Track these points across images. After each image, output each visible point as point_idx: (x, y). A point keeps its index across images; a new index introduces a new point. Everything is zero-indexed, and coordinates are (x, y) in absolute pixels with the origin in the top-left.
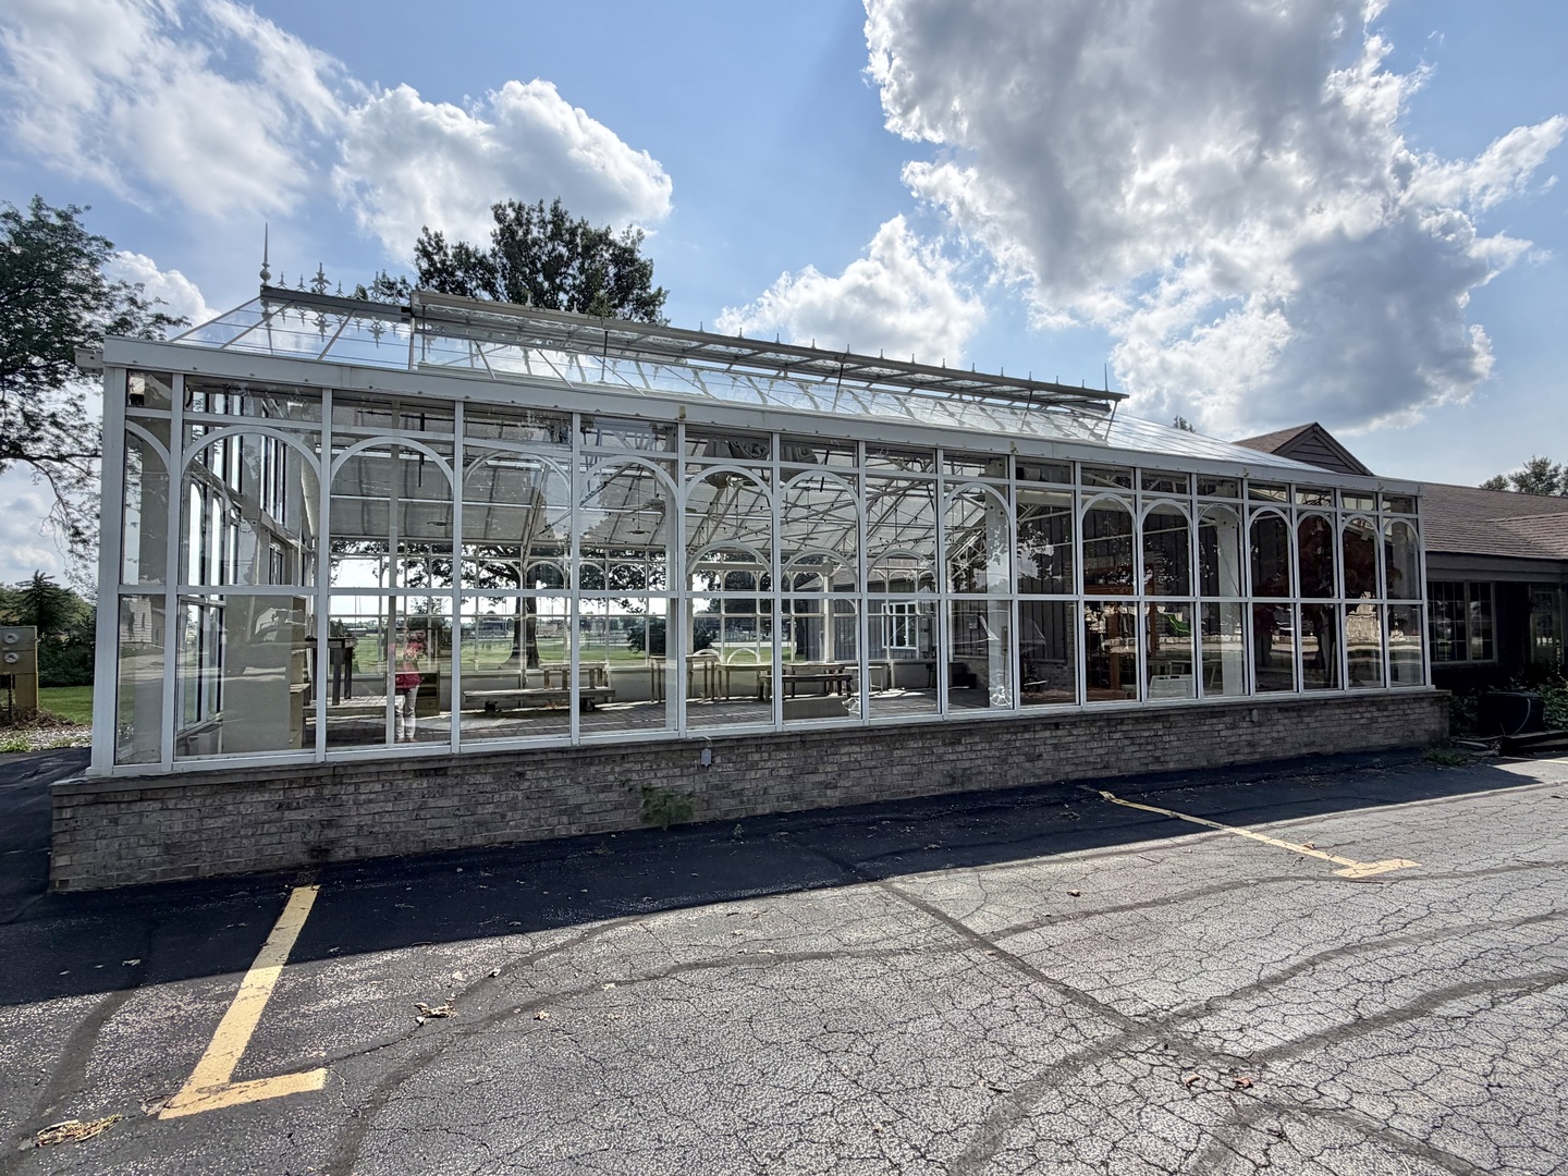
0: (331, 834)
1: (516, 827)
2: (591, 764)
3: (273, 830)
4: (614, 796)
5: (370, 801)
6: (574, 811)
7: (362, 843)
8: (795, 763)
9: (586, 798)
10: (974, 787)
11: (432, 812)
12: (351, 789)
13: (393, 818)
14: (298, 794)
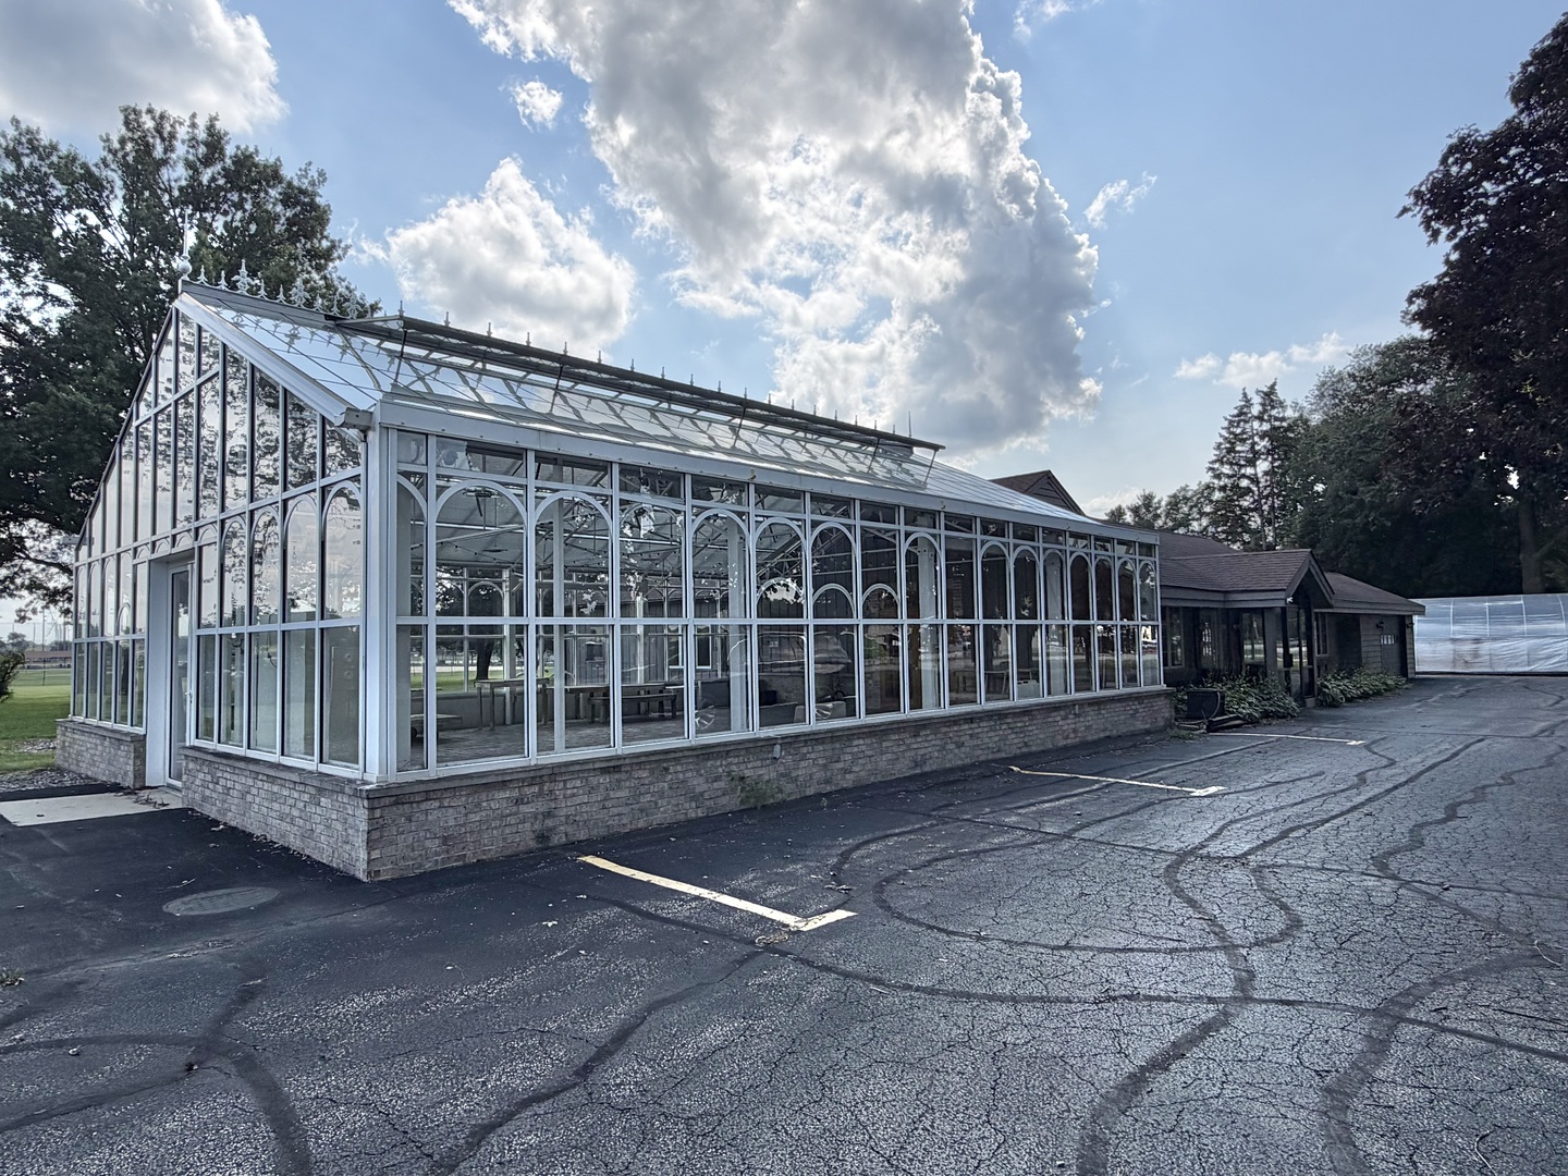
0: (549, 823)
1: (665, 812)
2: (708, 759)
3: (513, 822)
4: (721, 784)
5: (574, 795)
6: (697, 798)
7: (570, 830)
8: (827, 754)
9: (705, 787)
10: (927, 769)
11: (614, 802)
12: (561, 785)
13: (588, 809)
14: (528, 791)
